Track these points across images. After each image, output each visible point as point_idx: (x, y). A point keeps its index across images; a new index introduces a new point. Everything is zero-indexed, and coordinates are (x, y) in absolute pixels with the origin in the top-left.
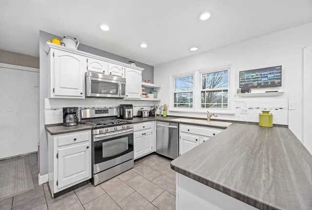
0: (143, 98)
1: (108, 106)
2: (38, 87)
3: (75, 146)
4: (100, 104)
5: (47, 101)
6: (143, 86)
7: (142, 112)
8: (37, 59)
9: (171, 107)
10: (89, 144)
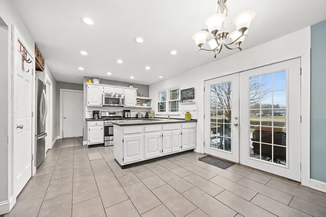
0: (139, 106)
1: (116, 111)
2: (83, 101)
3: (96, 127)
4: (112, 110)
5: (86, 107)
6: (137, 99)
7: (137, 115)
8: (82, 85)
9: (157, 112)
10: (103, 127)
